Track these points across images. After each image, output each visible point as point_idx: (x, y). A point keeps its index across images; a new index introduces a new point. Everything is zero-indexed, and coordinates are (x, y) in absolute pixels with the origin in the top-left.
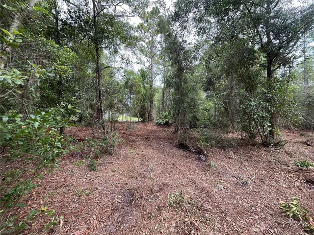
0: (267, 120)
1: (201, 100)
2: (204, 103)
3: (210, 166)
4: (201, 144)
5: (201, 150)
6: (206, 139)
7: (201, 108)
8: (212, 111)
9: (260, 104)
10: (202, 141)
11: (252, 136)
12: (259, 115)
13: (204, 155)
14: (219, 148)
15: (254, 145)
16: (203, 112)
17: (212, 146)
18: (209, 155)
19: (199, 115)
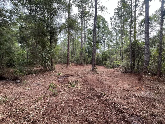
0: (49, 61)
1: (17, 48)
2: (19, 50)
3: (23, 84)
4: (17, 74)
5: (17, 77)
6: (21, 71)
7: (16, 53)
8: (26, 56)
9: (46, 54)
10: (18, 72)
11: (46, 68)
12: (46, 59)
13: (19, 79)
14: (29, 74)
15: (46, 71)
16: (18, 56)
17: (24, 74)
18: (23, 79)
19: (15, 58)
